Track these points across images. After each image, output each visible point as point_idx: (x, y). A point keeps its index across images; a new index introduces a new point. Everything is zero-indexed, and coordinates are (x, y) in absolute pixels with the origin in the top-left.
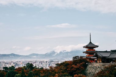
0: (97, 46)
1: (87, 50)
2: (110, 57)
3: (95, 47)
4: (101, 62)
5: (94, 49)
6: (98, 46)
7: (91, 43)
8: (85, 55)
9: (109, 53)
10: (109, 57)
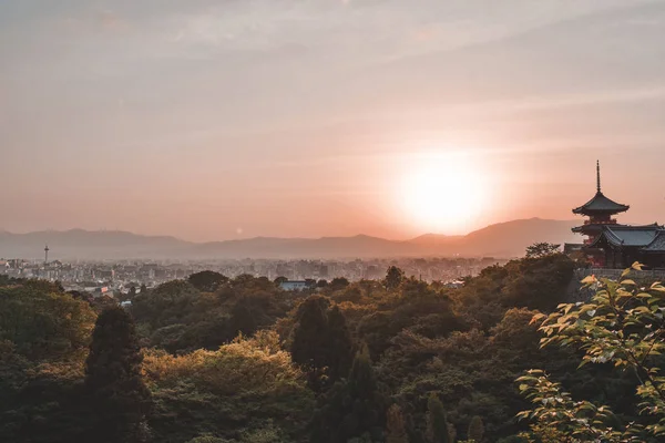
0: (624, 208)
1: (586, 222)
2: (654, 248)
3: (615, 212)
4: (620, 264)
5: (613, 217)
6: (628, 207)
7: (599, 195)
8: (580, 239)
9: (652, 234)
10: (651, 248)
